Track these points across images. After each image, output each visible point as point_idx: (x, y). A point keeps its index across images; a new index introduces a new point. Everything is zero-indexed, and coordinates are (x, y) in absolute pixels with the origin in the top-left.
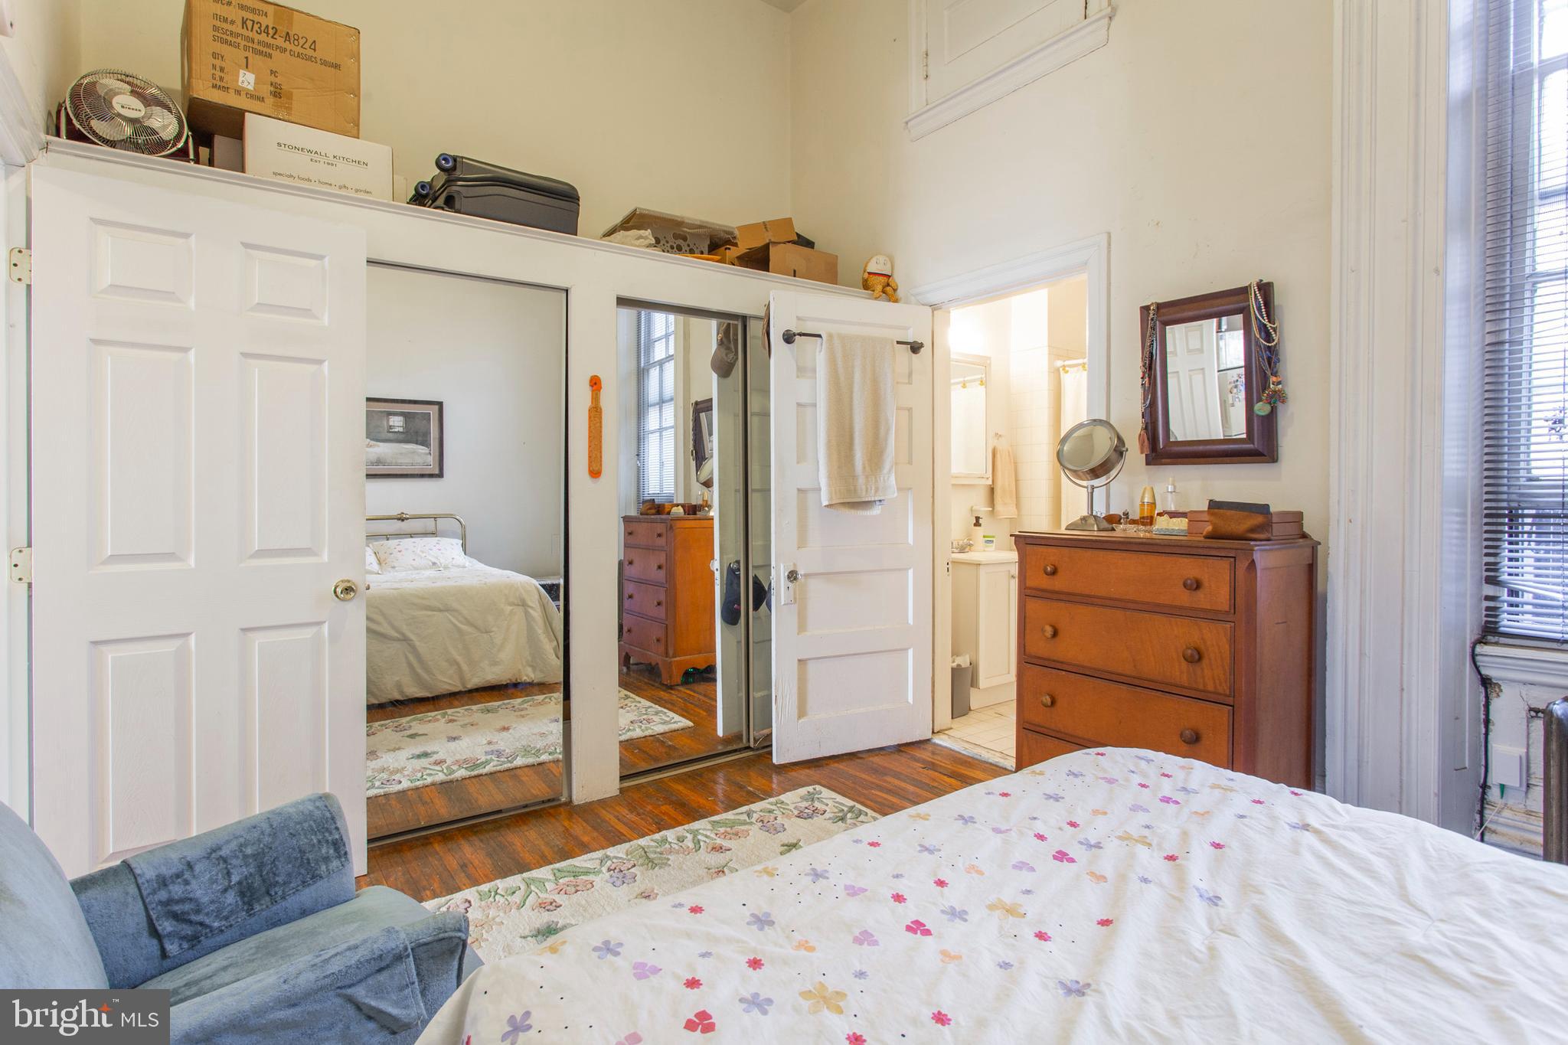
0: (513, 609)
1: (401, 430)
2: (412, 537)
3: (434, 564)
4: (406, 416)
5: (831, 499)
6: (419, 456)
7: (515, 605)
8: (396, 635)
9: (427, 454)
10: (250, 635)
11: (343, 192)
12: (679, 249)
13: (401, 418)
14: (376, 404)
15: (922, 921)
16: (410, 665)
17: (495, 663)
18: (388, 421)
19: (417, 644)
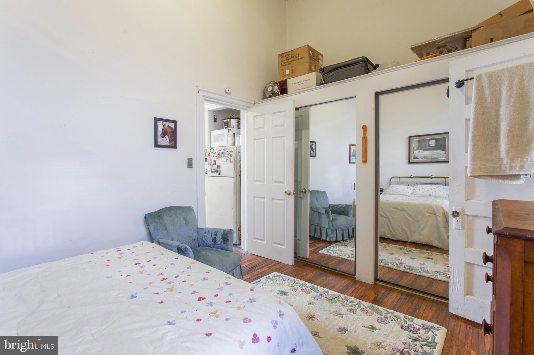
0: (430, 215)
1: (434, 145)
2: (435, 185)
3: (430, 195)
4: (436, 140)
6: (438, 154)
7: (431, 214)
8: (385, 216)
9: (444, 154)
10: (274, 200)
13: (434, 141)
14: (430, 136)
16: (388, 226)
17: (420, 235)
18: (429, 142)
19: (391, 220)
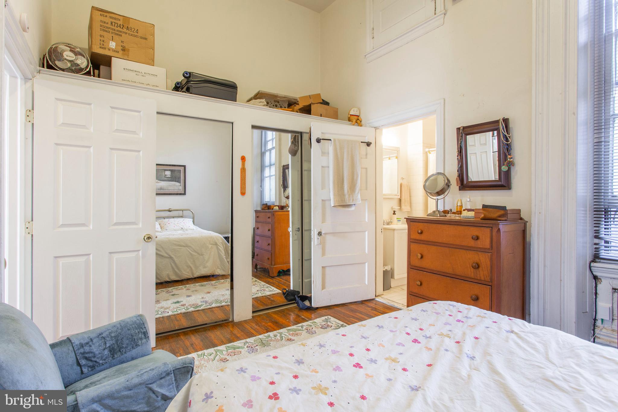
0: (212, 246)
1: (170, 176)
2: (173, 218)
3: (182, 228)
4: (172, 171)
5: (335, 204)
6: (176, 186)
7: (213, 245)
8: (168, 256)
9: (179, 186)
10: (112, 255)
11: (148, 87)
12: (276, 106)
13: (170, 172)
14: (162, 166)
15: (359, 363)
16: (173, 268)
17: (205, 267)
18: (165, 173)
19: (175, 259)
